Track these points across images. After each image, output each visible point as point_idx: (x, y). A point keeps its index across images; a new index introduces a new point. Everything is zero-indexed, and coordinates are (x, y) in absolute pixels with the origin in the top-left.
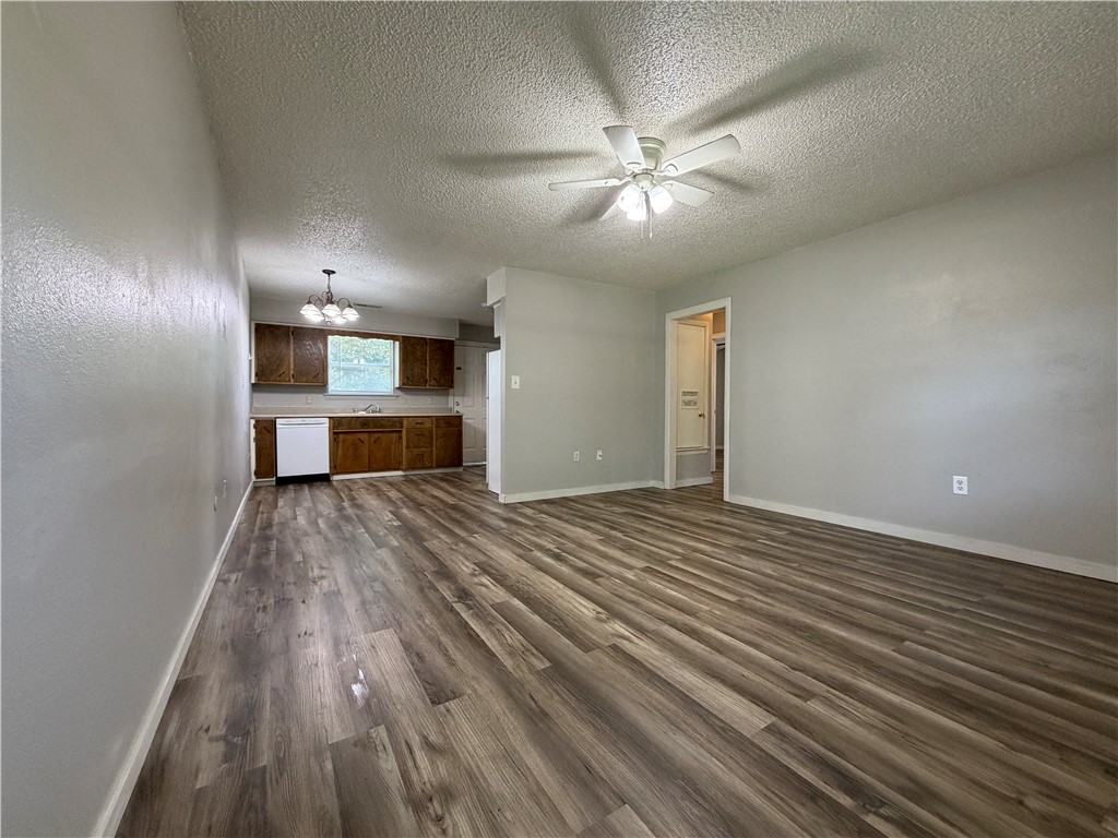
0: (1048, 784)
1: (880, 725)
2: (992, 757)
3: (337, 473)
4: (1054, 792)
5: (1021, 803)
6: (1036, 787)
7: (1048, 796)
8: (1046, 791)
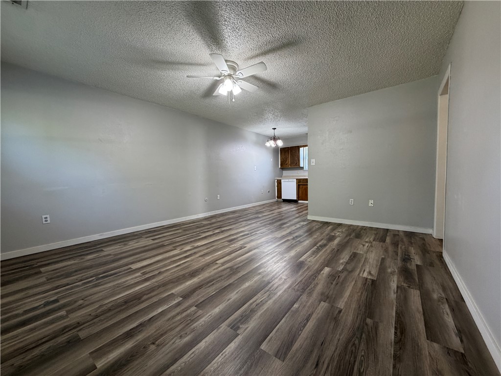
0: (84, 307)
1: (127, 283)
2: (101, 300)
3: (300, 200)
4: (80, 307)
5: (83, 299)
6: (85, 304)
7: (81, 305)
8: (83, 305)
